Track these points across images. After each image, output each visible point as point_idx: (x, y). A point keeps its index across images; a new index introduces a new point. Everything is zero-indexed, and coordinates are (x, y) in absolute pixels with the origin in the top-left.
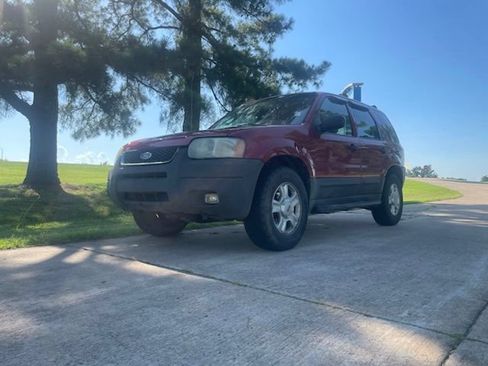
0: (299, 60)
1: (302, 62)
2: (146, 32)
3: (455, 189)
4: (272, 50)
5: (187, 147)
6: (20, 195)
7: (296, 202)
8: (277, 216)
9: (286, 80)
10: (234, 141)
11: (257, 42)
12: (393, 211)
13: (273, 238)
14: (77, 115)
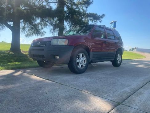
0: (95, 13)
1: (96, 14)
2: (48, 4)
3: (144, 55)
4: (87, 10)
5: (51, 41)
6: (8, 54)
7: (85, 59)
8: (78, 63)
9: (91, 20)
10: (65, 40)
11: (82, 7)
12: (118, 62)
13: (77, 70)
14: (27, 29)
